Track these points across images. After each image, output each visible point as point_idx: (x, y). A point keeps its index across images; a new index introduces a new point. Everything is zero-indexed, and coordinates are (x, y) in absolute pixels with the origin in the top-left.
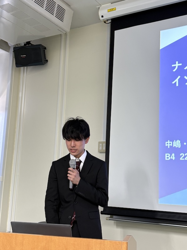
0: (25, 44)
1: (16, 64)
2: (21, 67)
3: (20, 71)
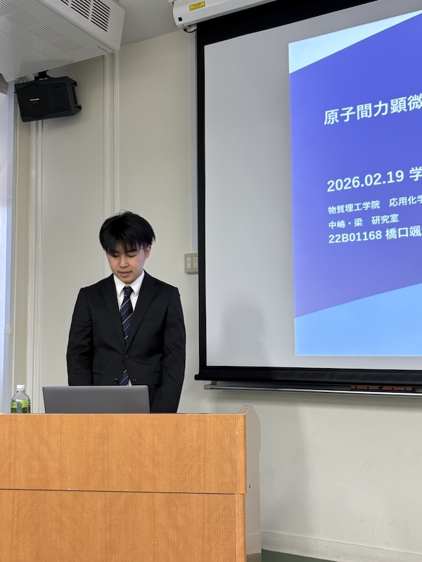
0: (35, 78)
1: (22, 115)
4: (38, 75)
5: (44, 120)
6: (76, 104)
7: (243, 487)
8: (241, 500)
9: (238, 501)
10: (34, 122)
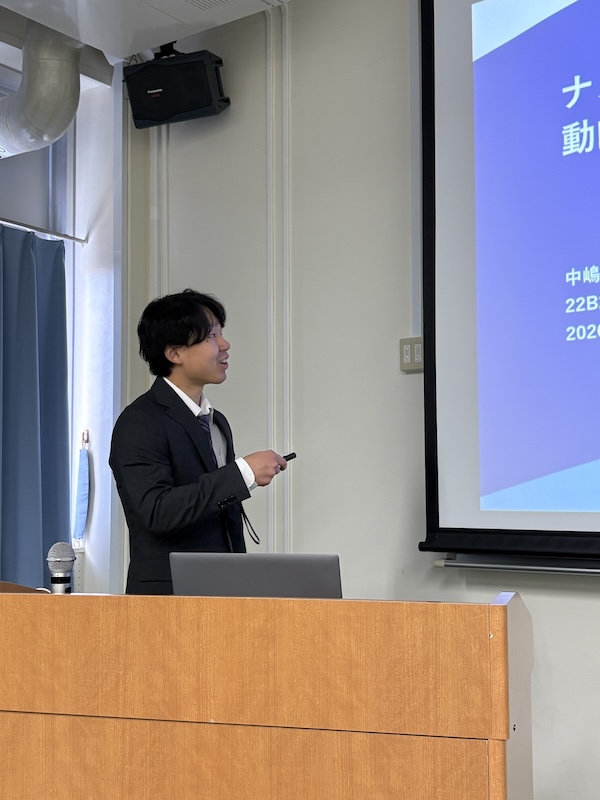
0: (156, 55)
1: (136, 117)
2: (151, 129)
3: (147, 141)
4: (159, 51)
5: (172, 125)
6: (221, 94)
7: (503, 729)
8: (499, 750)
9: (494, 753)
10: (155, 128)
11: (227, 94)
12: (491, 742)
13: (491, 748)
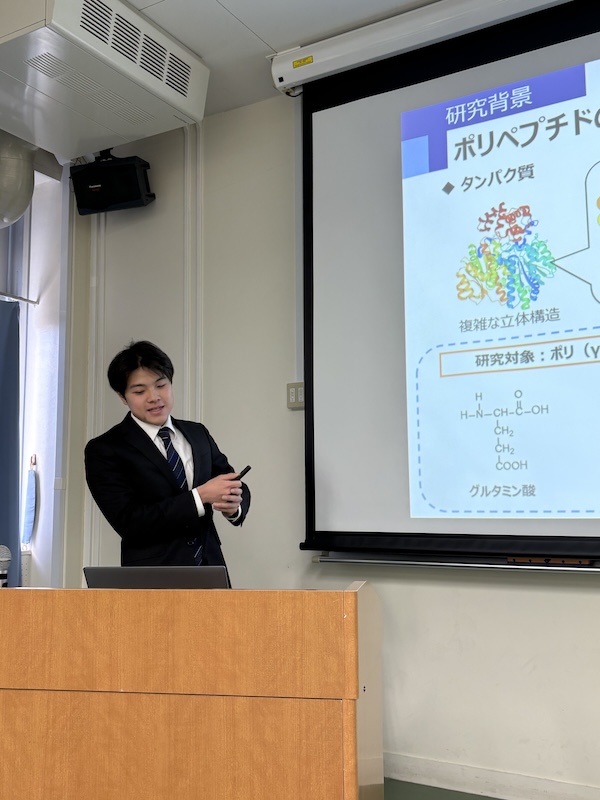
0: (96, 158)
1: (79, 206)
4: (99, 155)
6: (148, 189)
7: (354, 691)
8: (350, 707)
9: (347, 710)
10: (95, 215)
11: (152, 191)
12: (345, 701)
13: (345, 706)
